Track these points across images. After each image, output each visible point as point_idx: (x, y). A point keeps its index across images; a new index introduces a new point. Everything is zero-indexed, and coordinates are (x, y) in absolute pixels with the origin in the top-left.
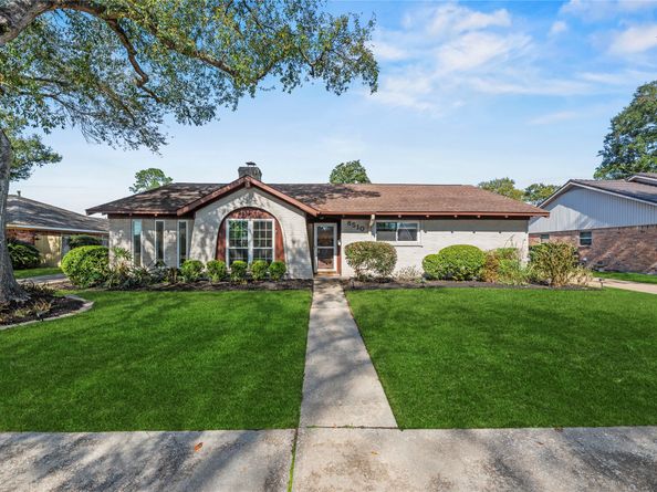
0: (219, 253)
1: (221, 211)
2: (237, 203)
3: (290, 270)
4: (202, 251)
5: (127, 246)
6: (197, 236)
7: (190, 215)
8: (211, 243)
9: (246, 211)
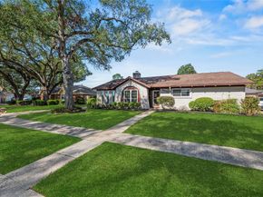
0: (122, 100)
1: (123, 87)
2: (127, 85)
3: (142, 106)
4: (118, 100)
5: (101, 98)
6: (117, 95)
7: (115, 89)
8: (120, 97)
9: (130, 87)
